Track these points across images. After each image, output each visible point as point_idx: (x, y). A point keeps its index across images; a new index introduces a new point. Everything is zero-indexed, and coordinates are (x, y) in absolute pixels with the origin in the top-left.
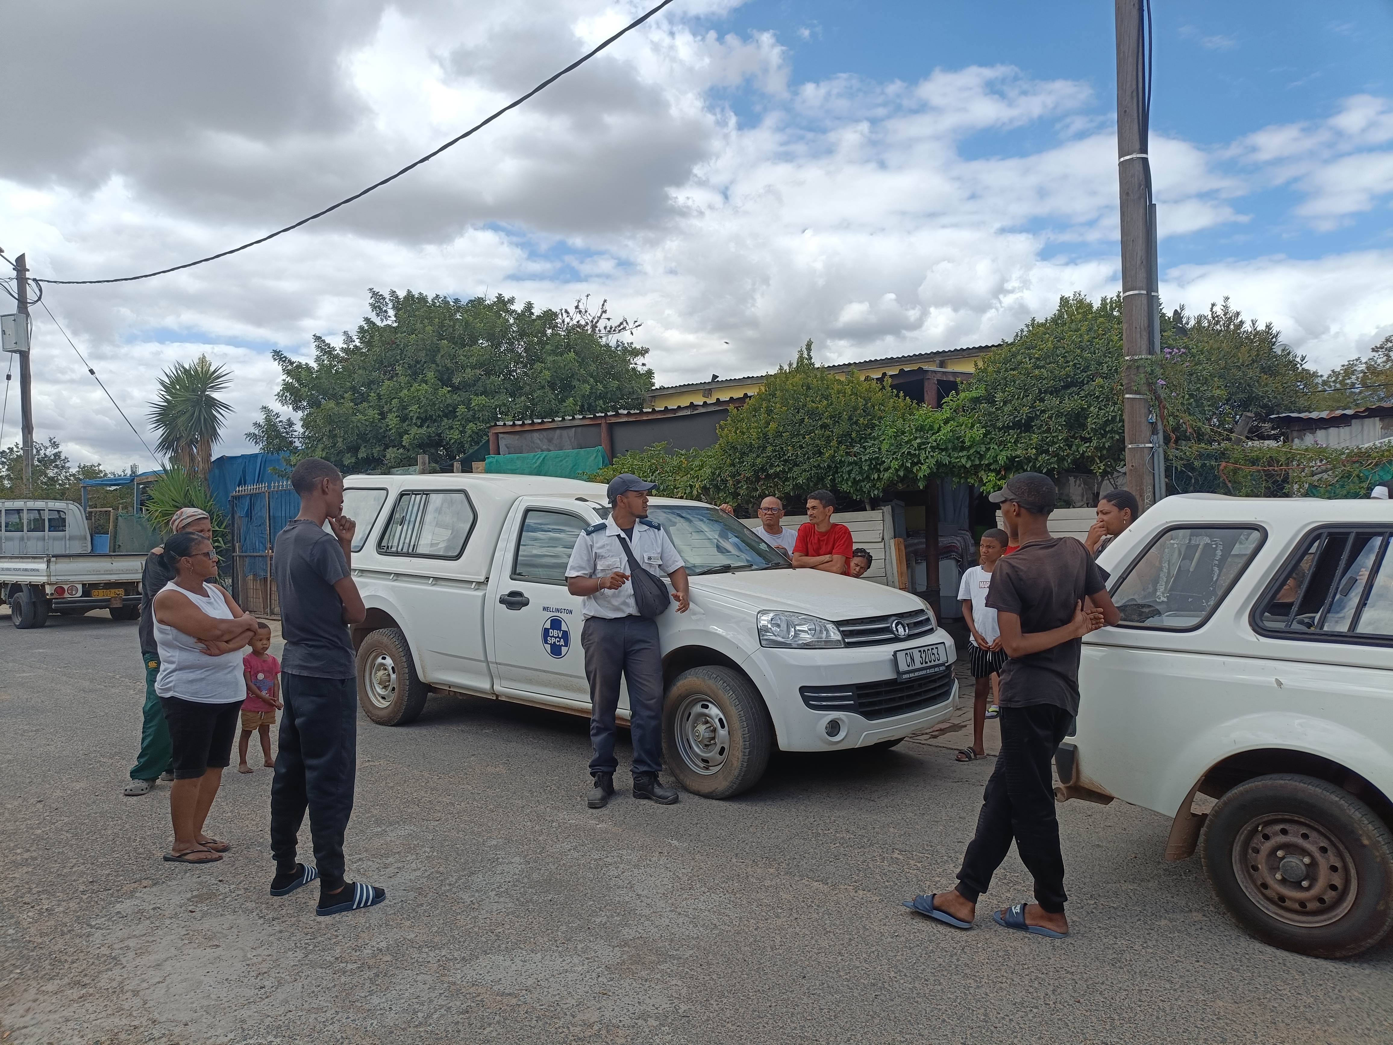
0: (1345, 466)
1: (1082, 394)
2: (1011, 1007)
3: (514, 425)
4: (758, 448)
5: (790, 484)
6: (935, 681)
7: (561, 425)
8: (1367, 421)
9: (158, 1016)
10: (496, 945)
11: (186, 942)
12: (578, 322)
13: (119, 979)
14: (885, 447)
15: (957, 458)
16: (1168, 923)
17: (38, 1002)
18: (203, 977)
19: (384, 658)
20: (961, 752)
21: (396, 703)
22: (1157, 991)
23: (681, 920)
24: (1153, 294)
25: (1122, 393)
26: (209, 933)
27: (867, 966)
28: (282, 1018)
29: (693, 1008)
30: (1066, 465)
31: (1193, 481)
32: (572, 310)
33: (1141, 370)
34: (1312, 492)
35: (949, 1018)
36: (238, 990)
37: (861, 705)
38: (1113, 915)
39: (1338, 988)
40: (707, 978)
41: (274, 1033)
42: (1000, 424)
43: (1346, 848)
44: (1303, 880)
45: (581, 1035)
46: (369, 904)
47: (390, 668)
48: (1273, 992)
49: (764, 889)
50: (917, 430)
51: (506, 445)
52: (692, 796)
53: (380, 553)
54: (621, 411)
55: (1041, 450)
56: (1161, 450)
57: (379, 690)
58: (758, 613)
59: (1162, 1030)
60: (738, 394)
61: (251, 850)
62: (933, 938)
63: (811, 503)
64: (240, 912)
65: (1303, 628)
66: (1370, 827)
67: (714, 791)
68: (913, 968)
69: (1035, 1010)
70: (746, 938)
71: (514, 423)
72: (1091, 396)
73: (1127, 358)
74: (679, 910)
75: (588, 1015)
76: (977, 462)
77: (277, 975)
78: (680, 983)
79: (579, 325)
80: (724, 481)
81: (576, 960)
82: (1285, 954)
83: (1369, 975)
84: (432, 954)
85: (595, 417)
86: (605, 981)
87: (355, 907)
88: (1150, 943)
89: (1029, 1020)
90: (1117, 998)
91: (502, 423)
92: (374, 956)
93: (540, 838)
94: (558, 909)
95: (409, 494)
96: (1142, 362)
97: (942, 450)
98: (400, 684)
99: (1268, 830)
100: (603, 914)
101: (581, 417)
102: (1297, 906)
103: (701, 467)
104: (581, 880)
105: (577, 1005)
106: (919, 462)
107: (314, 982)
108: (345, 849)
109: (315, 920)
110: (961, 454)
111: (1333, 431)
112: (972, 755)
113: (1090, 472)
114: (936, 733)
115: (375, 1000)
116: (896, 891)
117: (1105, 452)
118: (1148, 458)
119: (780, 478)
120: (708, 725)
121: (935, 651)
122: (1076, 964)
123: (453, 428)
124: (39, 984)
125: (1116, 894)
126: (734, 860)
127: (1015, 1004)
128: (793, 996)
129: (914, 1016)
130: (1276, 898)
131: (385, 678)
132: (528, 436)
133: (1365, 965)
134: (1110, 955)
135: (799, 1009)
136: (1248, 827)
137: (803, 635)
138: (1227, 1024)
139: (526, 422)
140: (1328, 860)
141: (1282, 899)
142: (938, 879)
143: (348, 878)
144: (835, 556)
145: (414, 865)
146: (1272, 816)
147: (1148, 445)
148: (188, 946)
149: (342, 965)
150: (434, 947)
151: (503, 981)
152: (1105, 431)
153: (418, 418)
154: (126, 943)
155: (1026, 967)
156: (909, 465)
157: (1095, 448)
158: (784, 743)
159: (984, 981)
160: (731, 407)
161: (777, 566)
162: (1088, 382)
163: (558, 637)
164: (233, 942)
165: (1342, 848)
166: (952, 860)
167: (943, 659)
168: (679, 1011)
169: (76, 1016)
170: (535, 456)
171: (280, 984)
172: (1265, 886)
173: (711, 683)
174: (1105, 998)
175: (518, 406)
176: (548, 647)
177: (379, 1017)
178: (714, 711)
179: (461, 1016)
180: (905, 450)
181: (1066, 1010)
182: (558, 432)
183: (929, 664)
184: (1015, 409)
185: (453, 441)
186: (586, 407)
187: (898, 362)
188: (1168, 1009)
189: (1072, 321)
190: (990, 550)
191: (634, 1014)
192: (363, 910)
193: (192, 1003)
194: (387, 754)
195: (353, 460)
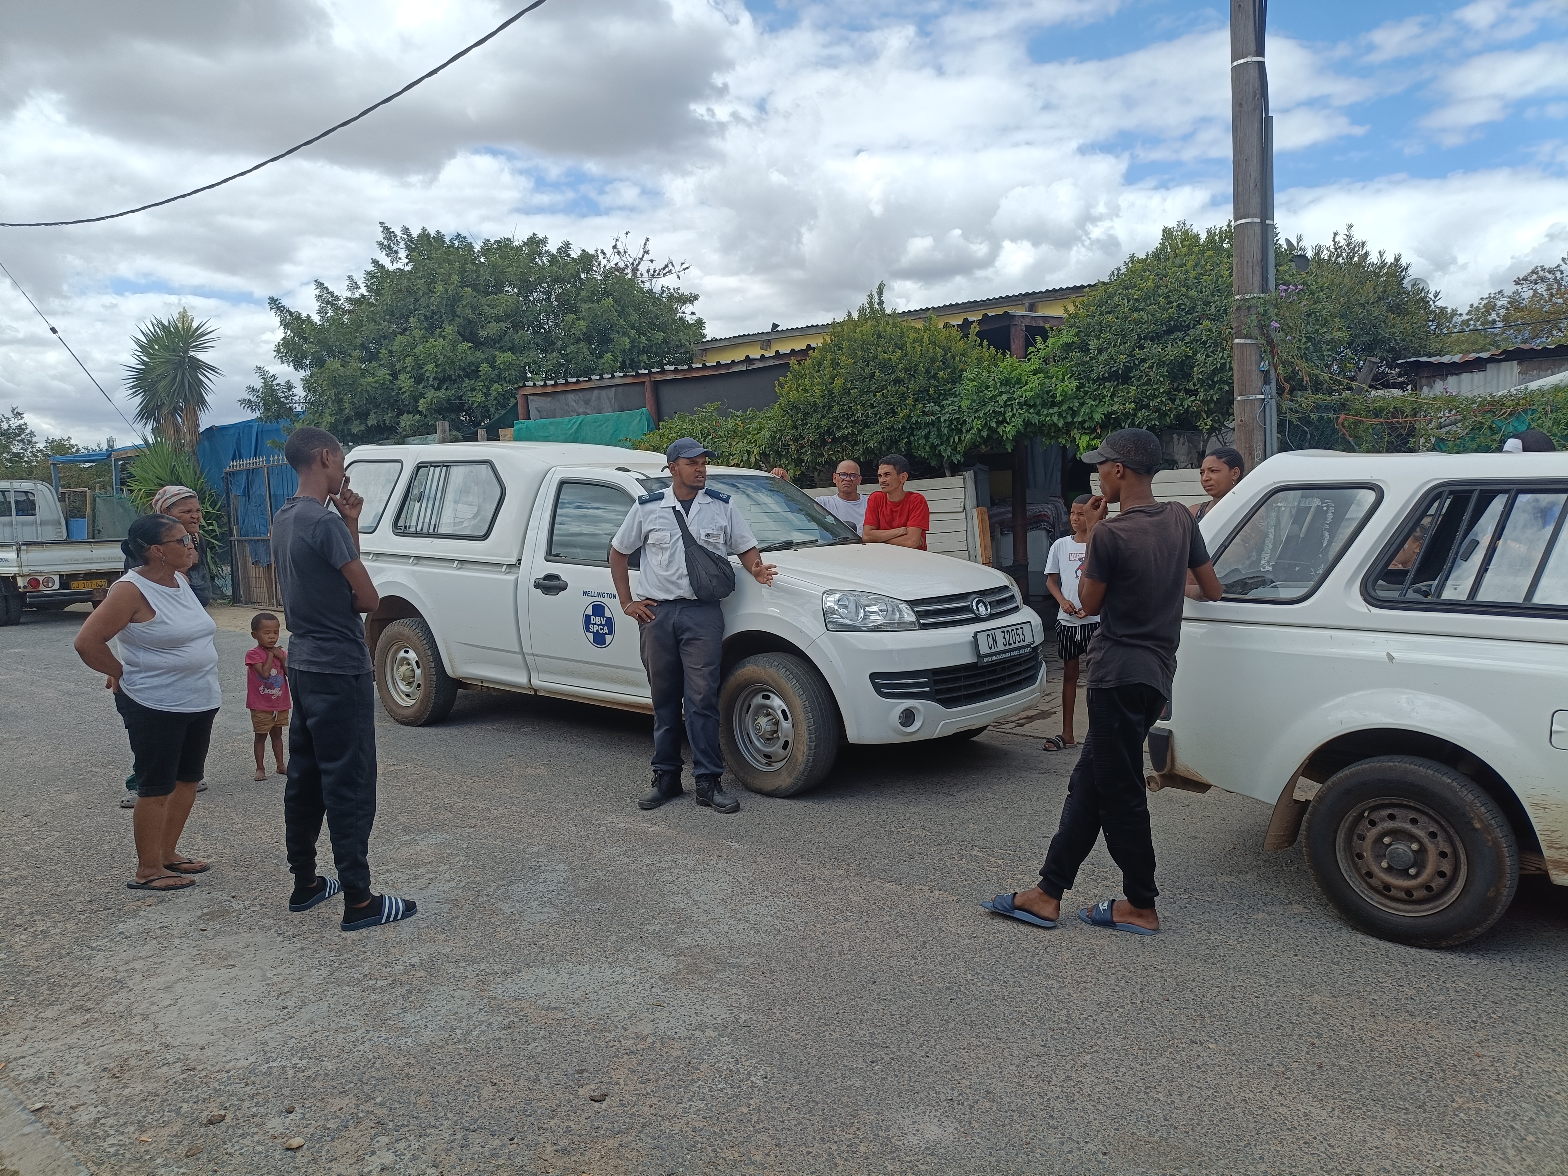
0: (1476, 416)
1: (1187, 339)
2: (1095, 1007)
3: (545, 385)
4: (824, 407)
5: (860, 448)
6: (1020, 664)
7: (599, 384)
8: (1503, 363)
9: (171, 1040)
10: (540, 957)
11: (199, 962)
12: (616, 264)
13: (126, 1002)
14: (965, 404)
15: (1047, 415)
16: (1266, 916)
17: (37, 1030)
18: (218, 999)
19: (406, 652)
20: (1049, 741)
21: (422, 700)
22: (1252, 987)
23: (741, 927)
24: (1268, 222)
25: (1231, 336)
26: (223, 952)
27: (942, 969)
28: (308, 1039)
29: (755, 1018)
30: (1169, 421)
31: (1309, 436)
32: (609, 251)
33: (1253, 311)
34: (1439, 446)
35: (1029, 1021)
36: (258, 1011)
37: (938, 692)
38: (1208, 910)
39: (1442, 979)
40: (771, 986)
41: (300, 1055)
42: (1094, 376)
43: (1457, 832)
44: (1411, 868)
45: (634, 1048)
46: (399, 917)
47: (414, 663)
48: (1374, 985)
49: (832, 892)
50: (1001, 384)
51: (537, 409)
52: (753, 795)
53: (396, 534)
54: (667, 367)
55: (1141, 405)
56: (1273, 402)
57: (403, 687)
58: (824, 593)
59: (1255, 1027)
60: (800, 345)
61: (266, 863)
62: (1014, 939)
63: (883, 469)
64: (257, 929)
65: (1420, 597)
66: (1483, 809)
67: (777, 789)
68: (992, 970)
69: (1120, 1010)
70: (812, 944)
71: (545, 383)
72: (1197, 341)
73: (1237, 297)
74: (739, 916)
75: (641, 1027)
76: (1069, 420)
77: (301, 994)
78: (740, 992)
79: (617, 268)
80: (786, 446)
81: (627, 971)
82: (1389, 945)
83: (1477, 965)
84: (470, 969)
85: (638, 374)
86: (659, 992)
87: (383, 921)
88: (1245, 938)
89: (1115, 1020)
90: (1209, 995)
91: (531, 383)
92: (406, 972)
93: (587, 844)
94: (606, 918)
95: (427, 467)
96: (1254, 301)
97: (1030, 406)
98: (425, 680)
99: (1375, 816)
100: (657, 922)
101: (621, 374)
102: (1402, 895)
103: (759, 430)
104: (632, 887)
105: (629, 1018)
106: (1005, 421)
107: (341, 1000)
108: (370, 859)
109: (339, 936)
110: (1051, 411)
111: (1465, 377)
112: (1061, 744)
113: (1196, 428)
114: (1023, 721)
115: (409, 1018)
116: (975, 890)
117: (1212, 405)
118: (1259, 411)
119: (849, 442)
120: (770, 717)
121: (1020, 631)
122: (1166, 961)
123: (475, 390)
124: (37, 1010)
125: (1212, 888)
126: (799, 862)
127: (1099, 1004)
128: (863, 1002)
129: (991, 1020)
130: (1381, 888)
131: (408, 673)
132: (562, 398)
133: (1472, 955)
134: (1203, 951)
135: (868, 1016)
136: (1353, 813)
137: (873, 617)
138: (1323, 1019)
139: (559, 382)
140: (1437, 845)
141: (1387, 887)
142: (1021, 876)
143: (375, 890)
144: (910, 529)
145: (447, 876)
146: (1379, 801)
147: (1259, 397)
148: (202, 967)
149: (371, 982)
150: (472, 961)
151: (548, 995)
152: (1213, 381)
153: (434, 379)
154: (132, 965)
155: (1113, 965)
156: (994, 425)
157: (1203, 401)
158: (854, 735)
159: (1068, 980)
160: (793, 361)
161: (845, 541)
162: (1195, 325)
163: (601, 624)
164: (250, 961)
165: (1452, 832)
166: (1036, 856)
167: (1029, 639)
168: (740, 1021)
169: (80, 1043)
170: (570, 420)
171: (304, 1004)
172: (1370, 875)
173: (772, 671)
174: (1196, 995)
175: (549, 362)
176: (590, 636)
177: (413, 1035)
178: (777, 702)
179: (503, 1032)
180: (989, 408)
181: (1153, 1009)
182: (596, 392)
183: (1013, 646)
184: (1112, 358)
185: (475, 405)
186: (628, 363)
187: (982, 305)
188: (1262, 1005)
189: (1176, 256)
190: (1082, 518)
191: (691, 1025)
192: (393, 924)
193: (207, 1026)
194: (414, 756)
195: (363, 428)
